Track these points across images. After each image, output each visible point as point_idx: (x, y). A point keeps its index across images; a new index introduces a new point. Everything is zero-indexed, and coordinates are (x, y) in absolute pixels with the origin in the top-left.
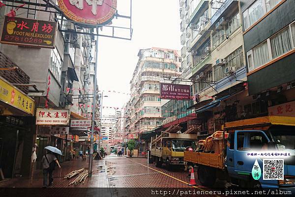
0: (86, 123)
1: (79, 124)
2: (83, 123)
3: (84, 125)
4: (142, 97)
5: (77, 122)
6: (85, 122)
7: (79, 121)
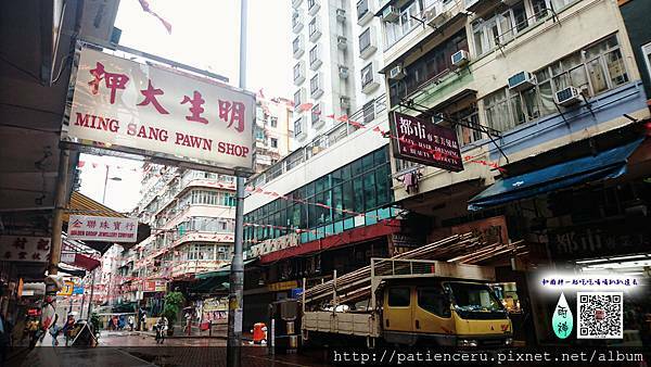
0: (122, 230)
1: (97, 229)
2: (111, 229)
3: (114, 235)
4: (182, 196)
5: (91, 224)
6: (117, 225)
7: (99, 219)
